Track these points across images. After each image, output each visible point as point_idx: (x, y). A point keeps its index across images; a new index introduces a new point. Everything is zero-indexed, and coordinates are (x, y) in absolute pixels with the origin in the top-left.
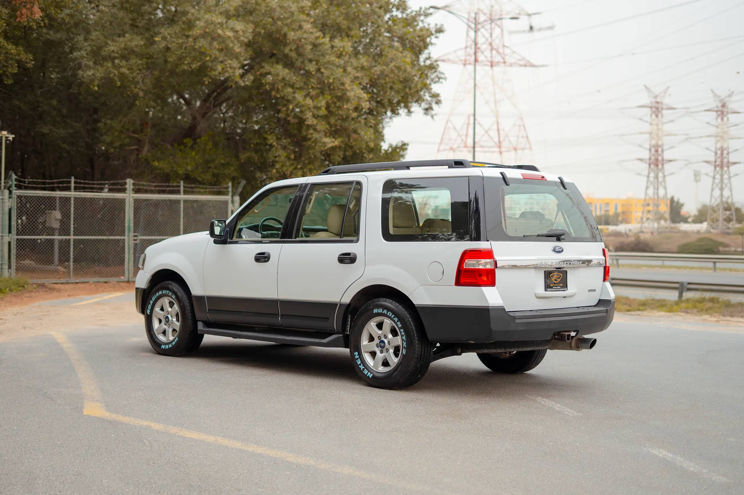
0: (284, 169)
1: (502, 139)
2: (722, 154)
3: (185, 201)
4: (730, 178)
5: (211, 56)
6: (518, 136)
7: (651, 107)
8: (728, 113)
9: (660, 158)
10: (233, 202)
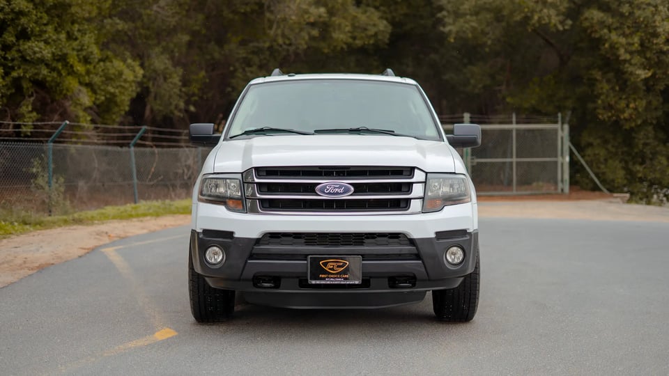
0: (609, 99)
3: (518, 130)
10: (562, 129)
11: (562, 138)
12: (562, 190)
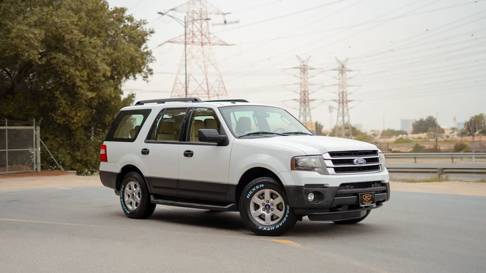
0: (65, 110)
1: (209, 89)
2: (343, 95)
3: (9, 130)
4: (348, 110)
5: (21, 48)
6: (219, 88)
7: (301, 68)
8: (345, 71)
9: (307, 99)
10: (36, 130)
11: (36, 135)
12: (36, 169)
